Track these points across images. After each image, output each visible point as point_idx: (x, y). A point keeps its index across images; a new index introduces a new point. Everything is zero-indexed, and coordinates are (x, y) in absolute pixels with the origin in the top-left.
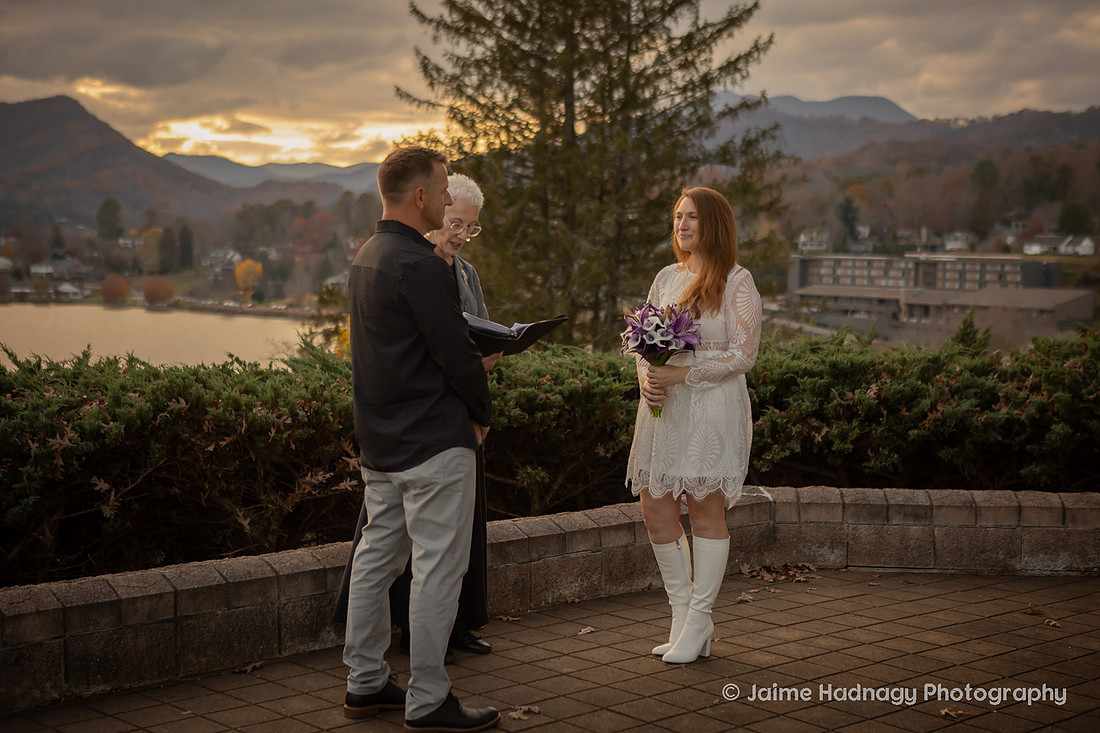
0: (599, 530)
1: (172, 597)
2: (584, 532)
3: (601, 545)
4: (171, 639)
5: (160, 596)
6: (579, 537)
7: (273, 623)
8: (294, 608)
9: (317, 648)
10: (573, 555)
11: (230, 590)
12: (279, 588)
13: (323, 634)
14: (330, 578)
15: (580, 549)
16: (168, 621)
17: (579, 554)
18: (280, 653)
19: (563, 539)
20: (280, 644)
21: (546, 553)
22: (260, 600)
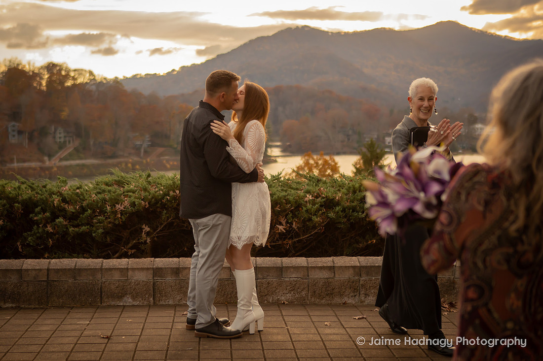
0: (307, 268)
1: (46, 271)
2: (297, 268)
3: (308, 276)
4: (44, 289)
5: (40, 270)
6: (292, 270)
7: (98, 289)
8: (109, 284)
9: (122, 304)
10: (286, 279)
11: (76, 272)
12: (102, 274)
13: (125, 298)
14: (130, 273)
15: (293, 276)
16: (44, 281)
17: (291, 279)
18: (101, 304)
19: (281, 270)
20: (101, 300)
21: (268, 276)
22: (91, 278)
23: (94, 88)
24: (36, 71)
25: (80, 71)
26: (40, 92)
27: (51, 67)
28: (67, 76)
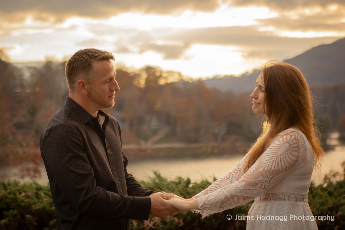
23: (181, 86)
24: (137, 73)
25: (170, 73)
26: (139, 89)
27: (149, 69)
28: (161, 76)
